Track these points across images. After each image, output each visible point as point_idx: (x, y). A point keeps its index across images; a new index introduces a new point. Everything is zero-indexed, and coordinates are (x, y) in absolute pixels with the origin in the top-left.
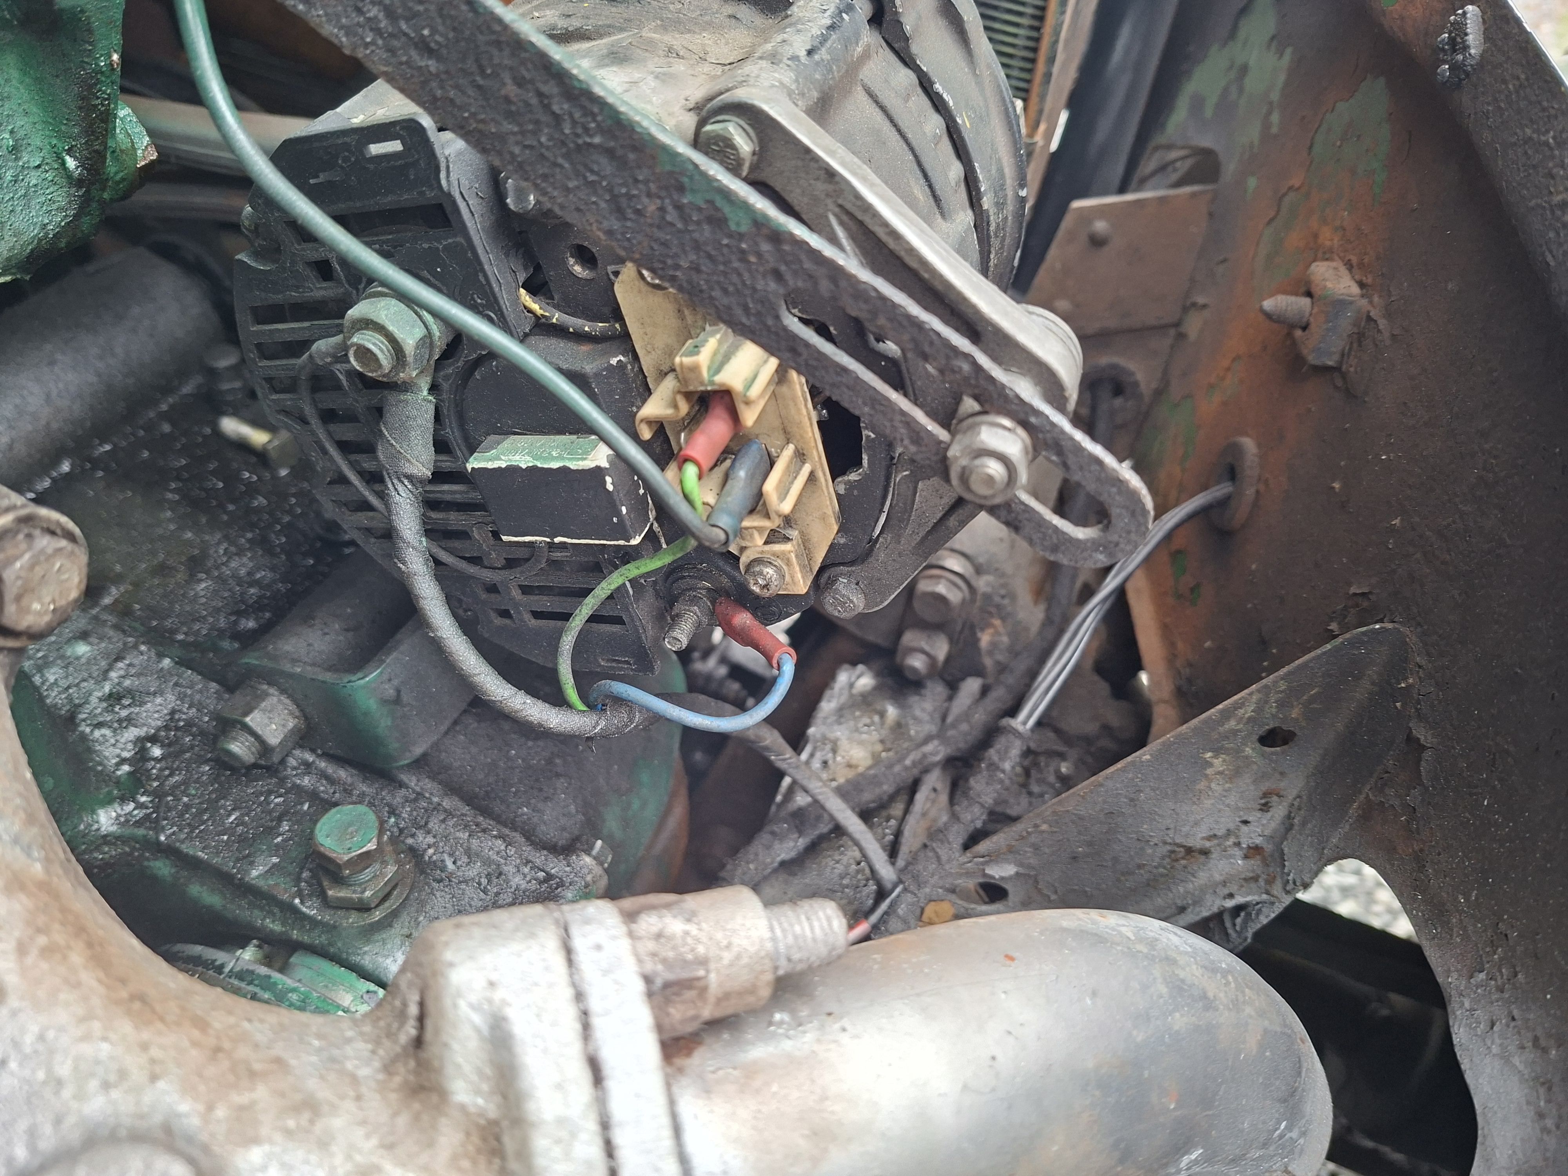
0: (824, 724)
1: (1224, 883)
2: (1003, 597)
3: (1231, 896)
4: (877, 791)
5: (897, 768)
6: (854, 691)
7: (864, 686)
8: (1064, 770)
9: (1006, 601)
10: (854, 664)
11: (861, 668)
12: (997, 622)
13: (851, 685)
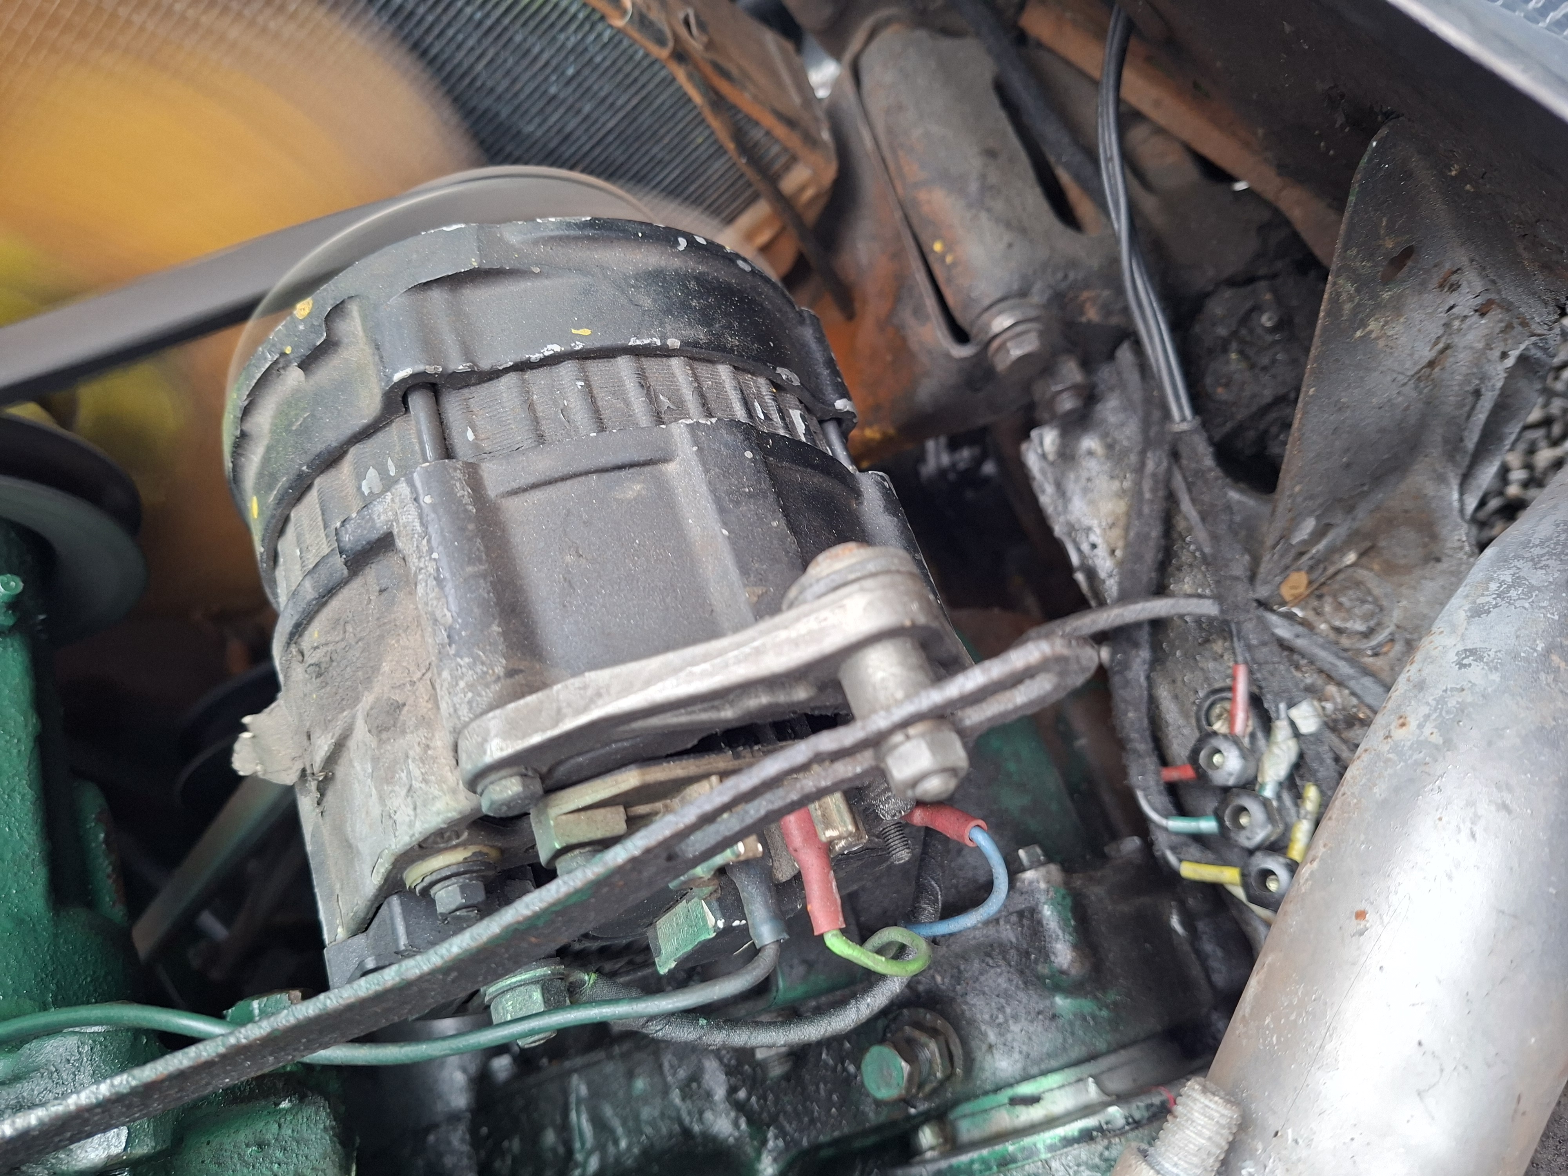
0: (1059, 514)
1: (1489, 347)
2: (1066, 277)
3: (1504, 355)
4: (1152, 543)
5: (1146, 510)
6: (1051, 457)
7: (1053, 443)
8: (1269, 324)
9: (1072, 276)
10: (1026, 436)
11: (1034, 434)
12: (1085, 294)
13: (1044, 456)
